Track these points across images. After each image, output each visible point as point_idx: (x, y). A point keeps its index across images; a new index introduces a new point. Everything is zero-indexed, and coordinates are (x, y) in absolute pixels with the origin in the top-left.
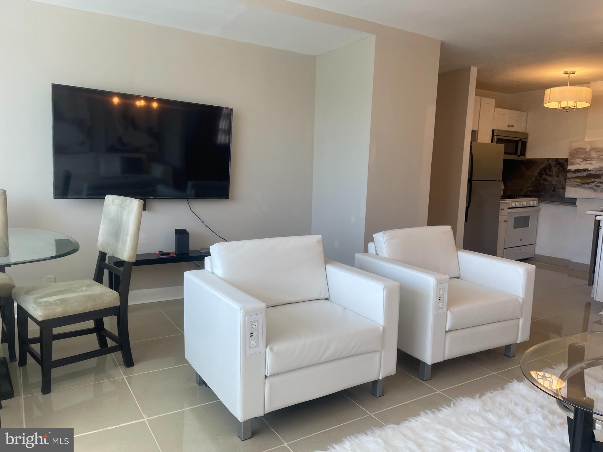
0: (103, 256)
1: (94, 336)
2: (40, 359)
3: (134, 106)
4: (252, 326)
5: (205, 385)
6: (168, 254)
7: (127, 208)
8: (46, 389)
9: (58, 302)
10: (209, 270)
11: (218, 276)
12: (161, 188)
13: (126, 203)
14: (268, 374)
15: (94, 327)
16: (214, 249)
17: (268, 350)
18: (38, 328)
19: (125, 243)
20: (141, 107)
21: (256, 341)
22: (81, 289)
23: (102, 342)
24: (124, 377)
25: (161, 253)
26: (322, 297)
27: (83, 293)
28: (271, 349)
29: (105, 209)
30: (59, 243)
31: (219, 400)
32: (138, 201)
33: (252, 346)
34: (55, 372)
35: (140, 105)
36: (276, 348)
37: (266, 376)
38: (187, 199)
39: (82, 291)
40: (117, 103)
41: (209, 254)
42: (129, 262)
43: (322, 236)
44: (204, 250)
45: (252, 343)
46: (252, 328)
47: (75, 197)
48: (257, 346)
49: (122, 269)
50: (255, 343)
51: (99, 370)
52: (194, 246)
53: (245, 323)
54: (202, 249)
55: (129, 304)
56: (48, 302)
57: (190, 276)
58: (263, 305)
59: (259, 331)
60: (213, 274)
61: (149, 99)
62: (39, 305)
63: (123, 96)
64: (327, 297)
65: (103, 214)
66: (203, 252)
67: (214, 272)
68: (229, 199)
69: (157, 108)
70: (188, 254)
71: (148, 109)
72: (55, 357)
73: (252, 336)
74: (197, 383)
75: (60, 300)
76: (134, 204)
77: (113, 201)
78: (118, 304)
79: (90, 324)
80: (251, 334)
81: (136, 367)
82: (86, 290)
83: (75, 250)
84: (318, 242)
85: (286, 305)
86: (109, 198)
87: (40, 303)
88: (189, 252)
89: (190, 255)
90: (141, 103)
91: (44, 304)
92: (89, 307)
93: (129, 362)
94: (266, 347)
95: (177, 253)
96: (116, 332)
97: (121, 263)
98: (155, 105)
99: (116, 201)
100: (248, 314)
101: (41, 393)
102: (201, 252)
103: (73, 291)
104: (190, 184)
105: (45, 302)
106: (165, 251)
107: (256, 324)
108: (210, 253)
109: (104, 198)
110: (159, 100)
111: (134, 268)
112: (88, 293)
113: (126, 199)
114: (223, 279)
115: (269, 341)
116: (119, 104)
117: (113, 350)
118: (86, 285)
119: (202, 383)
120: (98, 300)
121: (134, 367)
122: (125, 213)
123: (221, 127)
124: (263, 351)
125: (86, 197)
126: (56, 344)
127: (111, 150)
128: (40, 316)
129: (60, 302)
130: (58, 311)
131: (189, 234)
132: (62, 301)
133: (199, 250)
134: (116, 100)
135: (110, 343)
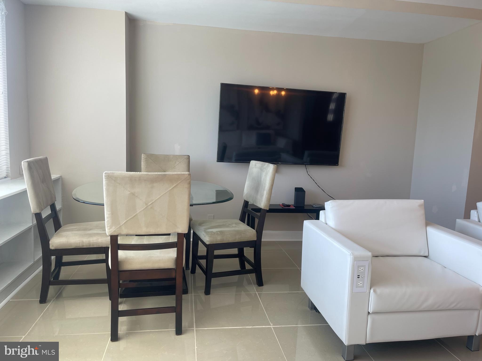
0: (246, 203)
1: (237, 259)
2: (205, 271)
3: (269, 94)
4: (360, 269)
5: (315, 311)
6: (289, 206)
7: (265, 171)
8: (207, 292)
9: (219, 233)
10: (323, 221)
11: (331, 227)
12: (284, 156)
13: (265, 167)
14: (371, 311)
15: (237, 253)
16: (328, 205)
17: (372, 291)
18: (205, 249)
19: (262, 196)
20: (273, 95)
21: (362, 282)
22: (232, 225)
23: (242, 265)
24: (257, 293)
25: (284, 205)
26: (422, 254)
27: (233, 229)
28: (374, 291)
29: (249, 170)
30: (219, 193)
31: (328, 324)
32: (273, 166)
33: (358, 285)
34: (214, 281)
35: (273, 94)
36: (379, 290)
37: (369, 313)
38: (305, 165)
39: (233, 227)
40: (257, 93)
41: (323, 209)
42: (264, 209)
43: (424, 201)
44: (316, 205)
45: (358, 284)
46: (359, 271)
47: (227, 161)
48: (363, 287)
49: (259, 214)
50: (361, 284)
51: (239, 285)
52: (308, 201)
53: (353, 266)
54: (314, 204)
55: (262, 240)
56: (212, 232)
57: (308, 224)
58: (370, 254)
59: (365, 275)
60: (327, 224)
61: (279, 90)
62: (207, 233)
63: (261, 88)
64: (426, 254)
65: (248, 174)
66: (315, 206)
67: (327, 223)
68: (338, 166)
69: (284, 95)
70: (304, 207)
71: (278, 96)
72: (214, 270)
73: (359, 277)
74: (309, 307)
75: (220, 231)
76: (270, 168)
77: (255, 165)
78: (255, 239)
79: (235, 251)
80: (358, 276)
81: (265, 287)
82: (235, 227)
83: (231, 199)
84: (420, 206)
85: (386, 257)
86: (253, 163)
87: (208, 232)
88: (304, 206)
89: (305, 208)
90: (273, 93)
91: (210, 233)
92: (237, 239)
93: (260, 283)
94: (370, 289)
95: (295, 206)
96: (252, 260)
97: (259, 210)
98: (283, 93)
99: (257, 165)
100: (356, 259)
101: (204, 294)
102: (313, 206)
103: (228, 227)
104: (306, 153)
105: (211, 232)
106: (287, 203)
107: (363, 268)
108: (325, 208)
109: (250, 163)
110: (287, 90)
111: (267, 214)
112: (237, 229)
113: (265, 164)
114: (335, 230)
115: (372, 285)
116: (258, 93)
117: (249, 272)
118: (235, 223)
119: (314, 308)
120: (243, 234)
121: (264, 287)
122: (264, 174)
123: (330, 108)
124: (368, 291)
125: (234, 161)
126: (216, 261)
127: (251, 128)
128: (208, 241)
129: (220, 233)
130: (219, 239)
131: (305, 191)
132: (222, 233)
133: (312, 205)
134: (256, 91)
135: (248, 267)
